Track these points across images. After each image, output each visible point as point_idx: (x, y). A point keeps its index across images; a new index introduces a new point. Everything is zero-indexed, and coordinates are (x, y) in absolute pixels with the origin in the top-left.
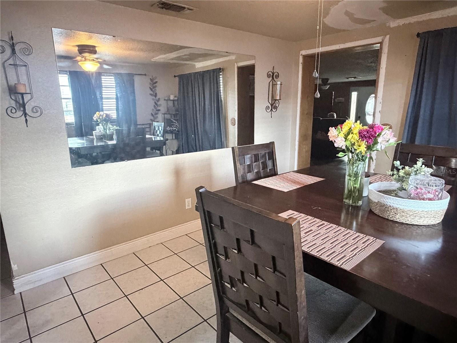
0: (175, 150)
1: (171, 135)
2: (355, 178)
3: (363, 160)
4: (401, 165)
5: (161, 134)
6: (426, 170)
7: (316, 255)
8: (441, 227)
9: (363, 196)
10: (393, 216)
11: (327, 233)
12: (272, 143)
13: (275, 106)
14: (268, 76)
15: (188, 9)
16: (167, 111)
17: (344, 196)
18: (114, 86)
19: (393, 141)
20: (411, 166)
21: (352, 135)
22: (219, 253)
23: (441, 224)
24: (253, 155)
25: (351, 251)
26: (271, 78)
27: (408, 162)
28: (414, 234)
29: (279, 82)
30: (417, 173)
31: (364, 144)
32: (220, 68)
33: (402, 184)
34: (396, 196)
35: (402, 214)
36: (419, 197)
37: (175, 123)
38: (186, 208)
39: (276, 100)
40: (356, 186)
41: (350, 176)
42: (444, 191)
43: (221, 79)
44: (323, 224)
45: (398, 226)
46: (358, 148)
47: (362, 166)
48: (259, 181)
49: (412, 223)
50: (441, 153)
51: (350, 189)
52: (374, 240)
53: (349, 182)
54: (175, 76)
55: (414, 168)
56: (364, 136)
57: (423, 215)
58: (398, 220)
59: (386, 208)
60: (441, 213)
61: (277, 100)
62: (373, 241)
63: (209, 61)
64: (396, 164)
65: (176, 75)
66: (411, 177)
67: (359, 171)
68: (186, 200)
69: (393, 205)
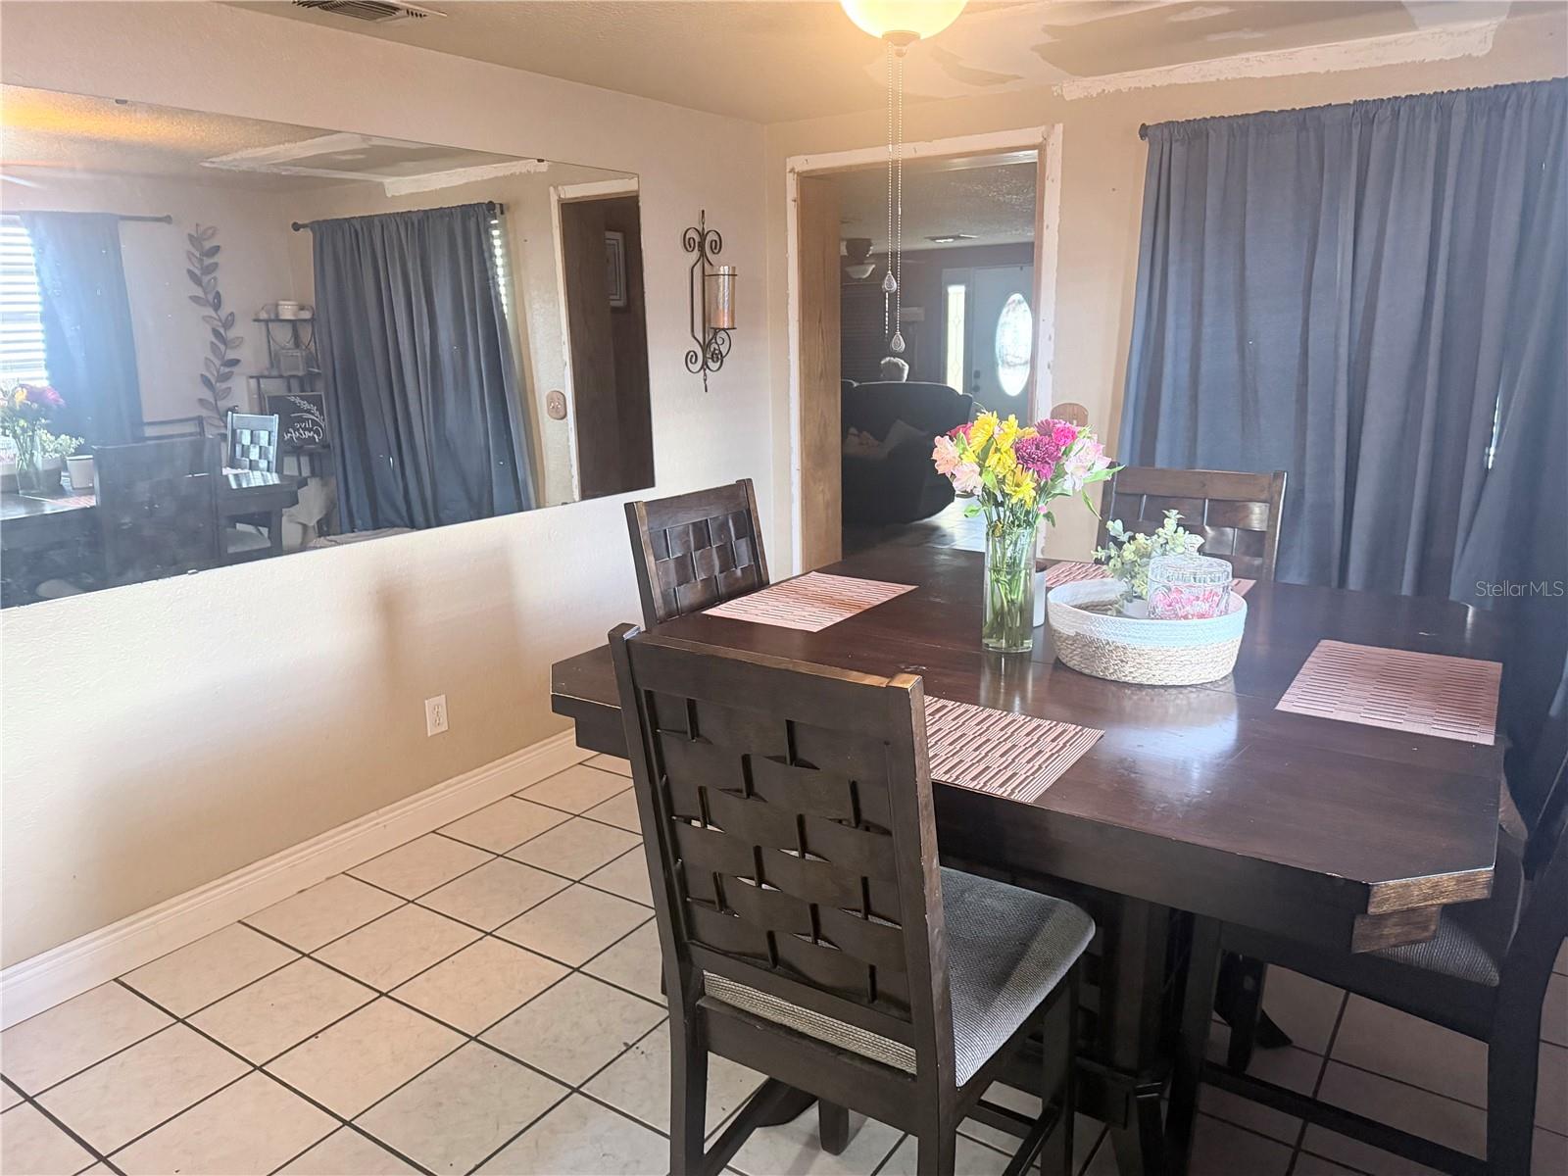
0: (313, 523)
1: (295, 459)
2: (1009, 577)
3: (1029, 524)
4: (1125, 531)
5: (266, 458)
6: (1188, 541)
7: (943, 779)
8: (1231, 686)
9: (1035, 625)
10: (1116, 667)
11: (958, 728)
12: (745, 485)
13: (715, 349)
14: (685, 245)
15: (408, 12)
16: (272, 365)
17: (984, 629)
18: (31, 264)
19: (1102, 471)
20: (1150, 534)
21: (998, 455)
22: (677, 813)
23: (1231, 678)
24: (691, 527)
25: (1028, 762)
26: (696, 254)
27: (1140, 520)
28: (1171, 710)
29: (726, 267)
30: (1166, 550)
31: (1029, 479)
32: (491, 202)
33: (1133, 582)
34: (1119, 613)
35: (1138, 661)
36: (1174, 612)
37: (308, 411)
38: (429, 734)
39: (716, 331)
40: (1014, 597)
41: (996, 570)
42: (1231, 592)
43: (497, 242)
44: (944, 707)
45: (1132, 693)
46: (1015, 491)
47: (1028, 540)
48: (722, 606)
49: (1163, 683)
50: (1222, 491)
51: (998, 606)
52: (1077, 730)
53: (996, 587)
54: (296, 227)
55: (1159, 537)
56: (1030, 456)
57: (1187, 658)
58: (1129, 679)
59: (1097, 648)
60: (1229, 649)
61: (724, 329)
62: (1077, 733)
63: (442, 174)
64: (1114, 528)
65: (300, 222)
66: (1152, 561)
67: (1018, 556)
68: (426, 701)
69: (1114, 638)
